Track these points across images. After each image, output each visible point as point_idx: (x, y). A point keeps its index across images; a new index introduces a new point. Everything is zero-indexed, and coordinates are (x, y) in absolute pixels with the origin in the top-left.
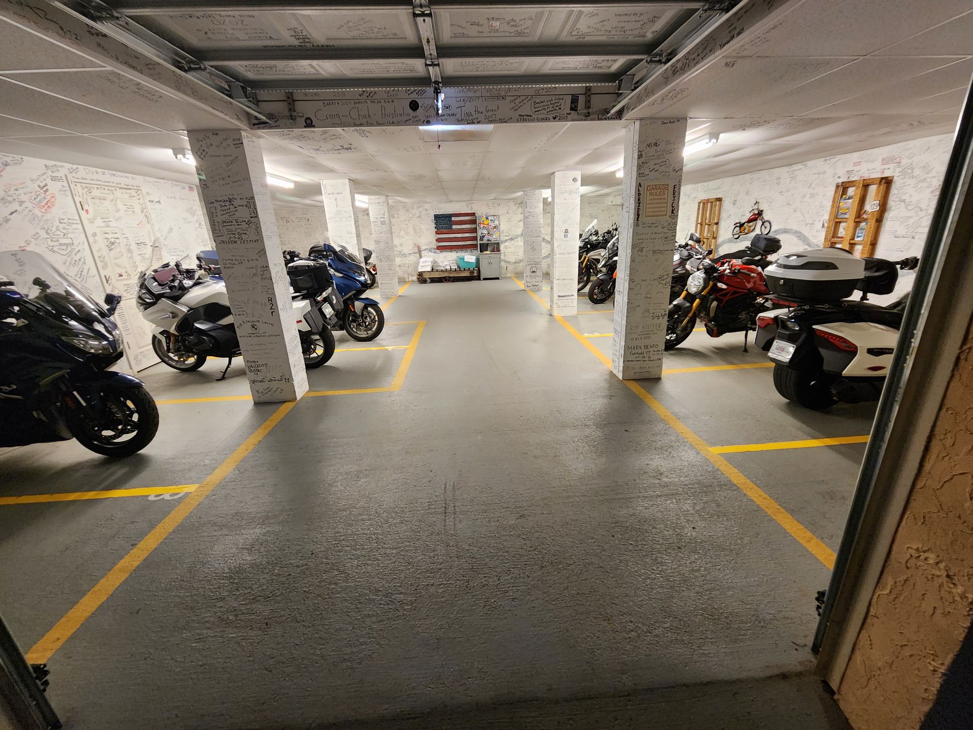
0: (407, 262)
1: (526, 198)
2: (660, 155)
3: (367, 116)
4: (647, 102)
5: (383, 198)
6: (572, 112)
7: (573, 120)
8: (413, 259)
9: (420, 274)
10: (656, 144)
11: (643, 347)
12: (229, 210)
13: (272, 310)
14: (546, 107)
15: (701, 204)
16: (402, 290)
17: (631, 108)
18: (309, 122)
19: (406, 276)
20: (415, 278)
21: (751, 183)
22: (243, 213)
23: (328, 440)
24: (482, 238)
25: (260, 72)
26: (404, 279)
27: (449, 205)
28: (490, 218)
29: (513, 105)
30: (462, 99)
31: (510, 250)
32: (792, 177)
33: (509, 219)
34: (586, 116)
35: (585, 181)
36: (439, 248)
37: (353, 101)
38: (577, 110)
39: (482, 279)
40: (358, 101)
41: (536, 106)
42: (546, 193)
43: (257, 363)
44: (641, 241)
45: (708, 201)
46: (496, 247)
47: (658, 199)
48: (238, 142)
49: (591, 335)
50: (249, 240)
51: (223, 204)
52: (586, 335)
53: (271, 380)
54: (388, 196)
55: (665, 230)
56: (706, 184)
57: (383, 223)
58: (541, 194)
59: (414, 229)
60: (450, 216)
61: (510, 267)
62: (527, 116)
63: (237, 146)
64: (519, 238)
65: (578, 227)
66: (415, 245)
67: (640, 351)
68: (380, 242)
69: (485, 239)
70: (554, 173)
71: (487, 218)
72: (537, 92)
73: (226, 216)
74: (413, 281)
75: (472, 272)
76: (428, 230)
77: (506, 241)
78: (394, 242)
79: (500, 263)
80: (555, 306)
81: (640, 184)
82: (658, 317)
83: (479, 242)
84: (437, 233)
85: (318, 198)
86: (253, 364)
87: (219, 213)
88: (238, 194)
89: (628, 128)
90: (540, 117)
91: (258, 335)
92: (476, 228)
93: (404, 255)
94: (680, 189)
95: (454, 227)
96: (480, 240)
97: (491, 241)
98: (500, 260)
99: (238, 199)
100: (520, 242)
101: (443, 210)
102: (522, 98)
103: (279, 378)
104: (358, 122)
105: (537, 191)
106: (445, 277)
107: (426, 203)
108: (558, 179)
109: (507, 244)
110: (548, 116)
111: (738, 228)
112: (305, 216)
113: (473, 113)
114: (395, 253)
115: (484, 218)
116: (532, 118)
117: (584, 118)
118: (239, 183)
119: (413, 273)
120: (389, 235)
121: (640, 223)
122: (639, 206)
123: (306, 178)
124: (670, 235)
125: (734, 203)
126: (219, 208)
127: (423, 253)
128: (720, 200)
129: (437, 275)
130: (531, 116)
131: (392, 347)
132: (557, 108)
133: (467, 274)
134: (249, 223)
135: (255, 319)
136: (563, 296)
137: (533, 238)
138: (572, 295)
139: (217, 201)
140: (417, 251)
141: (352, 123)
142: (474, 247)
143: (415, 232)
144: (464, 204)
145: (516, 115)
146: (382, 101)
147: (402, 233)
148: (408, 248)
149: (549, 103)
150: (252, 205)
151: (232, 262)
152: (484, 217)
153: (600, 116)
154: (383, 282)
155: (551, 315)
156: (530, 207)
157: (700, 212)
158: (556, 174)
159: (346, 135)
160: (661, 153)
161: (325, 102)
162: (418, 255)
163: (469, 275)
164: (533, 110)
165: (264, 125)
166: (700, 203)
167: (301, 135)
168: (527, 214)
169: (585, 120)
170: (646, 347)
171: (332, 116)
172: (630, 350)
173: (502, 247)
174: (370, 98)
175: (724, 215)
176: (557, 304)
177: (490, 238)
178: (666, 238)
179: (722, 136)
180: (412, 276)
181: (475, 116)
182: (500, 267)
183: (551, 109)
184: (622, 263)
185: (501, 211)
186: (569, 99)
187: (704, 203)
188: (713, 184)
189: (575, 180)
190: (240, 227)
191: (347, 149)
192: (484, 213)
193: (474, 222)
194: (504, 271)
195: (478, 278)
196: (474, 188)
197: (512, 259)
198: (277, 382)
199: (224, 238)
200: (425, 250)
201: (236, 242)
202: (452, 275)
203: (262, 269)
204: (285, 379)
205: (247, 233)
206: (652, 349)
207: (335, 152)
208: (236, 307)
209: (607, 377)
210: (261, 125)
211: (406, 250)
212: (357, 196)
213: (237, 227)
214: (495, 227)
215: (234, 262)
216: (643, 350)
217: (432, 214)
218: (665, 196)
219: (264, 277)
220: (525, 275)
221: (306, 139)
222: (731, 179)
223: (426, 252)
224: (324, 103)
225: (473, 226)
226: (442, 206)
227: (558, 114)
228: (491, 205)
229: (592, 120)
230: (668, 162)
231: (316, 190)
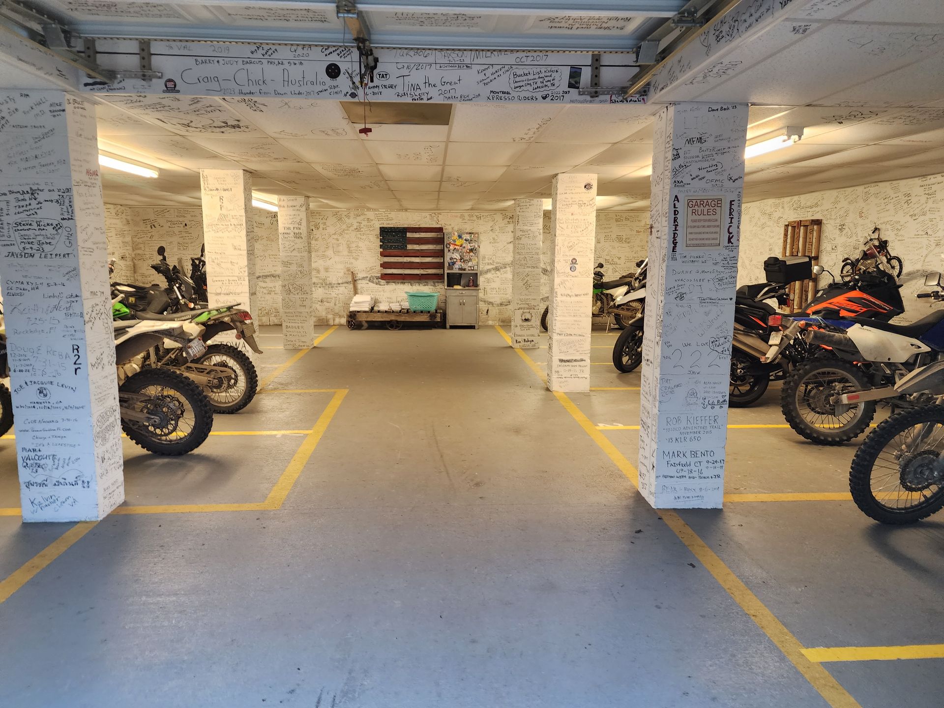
0: (333, 295)
1: (518, 209)
2: (708, 156)
3: (261, 82)
4: (683, 78)
5: (301, 200)
6: (571, 90)
7: (572, 101)
8: (344, 291)
9: (353, 315)
10: (700, 140)
11: (688, 454)
12: (29, 207)
13: (77, 366)
14: (531, 82)
15: (790, 228)
16: (320, 339)
17: (660, 87)
18: (170, 85)
19: (330, 316)
20: (344, 321)
21: (865, 200)
22: (51, 213)
23: (131, 600)
24: (452, 265)
25: (94, 12)
26: (327, 321)
27: (403, 215)
28: (465, 236)
29: (482, 76)
30: (406, 65)
31: (493, 285)
32: (928, 194)
33: (494, 239)
34: (592, 97)
35: (605, 188)
36: (384, 277)
37: (240, 60)
38: (578, 88)
39: (448, 326)
40: (248, 60)
41: (518, 79)
42: (547, 204)
43: (39, 454)
44: (680, 283)
45: (800, 223)
46: (472, 281)
47: (705, 221)
48: (58, 108)
49: (609, 427)
50: (54, 253)
51: (21, 197)
52: (601, 426)
53: (58, 484)
54: (308, 197)
55: (719, 268)
56: (796, 198)
57: (298, 236)
58: (541, 205)
59: (349, 247)
60: (405, 230)
61: (494, 311)
62: (504, 93)
63: (55, 113)
64: (508, 269)
65: (592, 256)
66: (349, 270)
67: (683, 460)
68: (290, 264)
69: (457, 266)
70: (556, 175)
71: (460, 237)
72: (518, 60)
73: (23, 215)
74: (341, 325)
75: (433, 316)
76: (369, 249)
77: (488, 271)
78: (314, 265)
79: (477, 303)
80: (554, 376)
81: (676, 196)
82: (713, 406)
83: (446, 271)
84: (382, 254)
85: (196, 194)
86: (32, 454)
87: (12, 210)
88: (46, 184)
89: (658, 115)
90: (523, 94)
91: (47, 405)
92: (443, 251)
93: (331, 285)
94: (739, 206)
95: (409, 247)
96: (449, 269)
97: (464, 270)
98: (477, 300)
99: (46, 191)
100: (508, 274)
101: (393, 222)
102: (496, 68)
103: (72, 480)
104: (246, 89)
105: (535, 201)
106: (391, 321)
107: (369, 209)
108: (563, 183)
109: (489, 275)
110: (534, 95)
111: (848, 267)
112: (181, 219)
113: (422, 86)
114: (314, 280)
115: (456, 236)
116: (510, 96)
117: (588, 98)
118: (52, 167)
119: (342, 313)
120: (306, 254)
121: (678, 256)
122: (676, 230)
123: (177, 165)
124: (727, 275)
125: (842, 228)
126: (13, 203)
127: (361, 285)
128: (818, 223)
129: (378, 318)
130: (508, 93)
131: (283, 432)
132: (549, 84)
133: (424, 318)
134: (57, 227)
135: (45, 379)
136: (568, 361)
137: (527, 270)
138: (582, 360)
139: (11, 192)
140: (350, 280)
141: (237, 91)
142: (439, 278)
143: (350, 252)
144: (427, 214)
145: (486, 91)
146: (285, 62)
147: (330, 253)
148: (337, 274)
149: (536, 76)
150: (67, 201)
151: (22, 286)
152: (456, 234)
153: (614, 98)
154: (291, 324)
155: (548, 389)
156: (524, 224)
157: (789, 241)
158: (560, 177)
159: (227, 106)
160: (708, 153)
161: (199, 59)
162: (351, 286)
163: (428, 319)
164: (513, 86)
165: (102, 86)
166: (787, 226)
167: (159, 103)
168: (519, 234)
169: (591, 102)
170: (694, 454)
171: (208, 79)
172: (667, 459)
173: (481, 280)
174: (266, 56)
175: (826, 246)
176: (558, 372)
177: (464, 266)
178: (720, 280)
179: (807, 131)
180: (340, 317)
181: (423, 90)
182: (478, 311)
183: (539, 84)
184: (651, 316)
185: (482, 226)
186: (566, 72)
187: (794, 227)
188: (806, 199)
189: (588, 186)
190: (43, 232)
191: (234, 127)
192: (456, 228)
193: (440, 241)
194: (483, 316)
195: (442, 325)
196: (439, 191)
197: (496, 298)
198: (68, 486)
199: (15, 249)
200: (363, 278)
201: (33, 256)
202: (402, 319)
203: (69, 300)
204: (83, 482)
205: (53, 242)
206: (704, 459)
207: (214, 130)
208: (18, 358)
209: (630, 502)
210: (95, 87)
211: (333, 278)
212: (255, 194)
213: (37, 232)
214: (471, 250)
215: (25, 286)
216: (689, 459)
217: (378, 225)
218: (717, 217)
219: (71, 311)
220: (513, 323)
221: (166, 108)
222: (834, 193)
223: (364, 282)
224: (196, 61)
225: (439, 247)
226: (393, 215)
227: (550, 93)
228: (467, 217)
229: (601, 102)
230: (719, 166)
231: (191, 183)
